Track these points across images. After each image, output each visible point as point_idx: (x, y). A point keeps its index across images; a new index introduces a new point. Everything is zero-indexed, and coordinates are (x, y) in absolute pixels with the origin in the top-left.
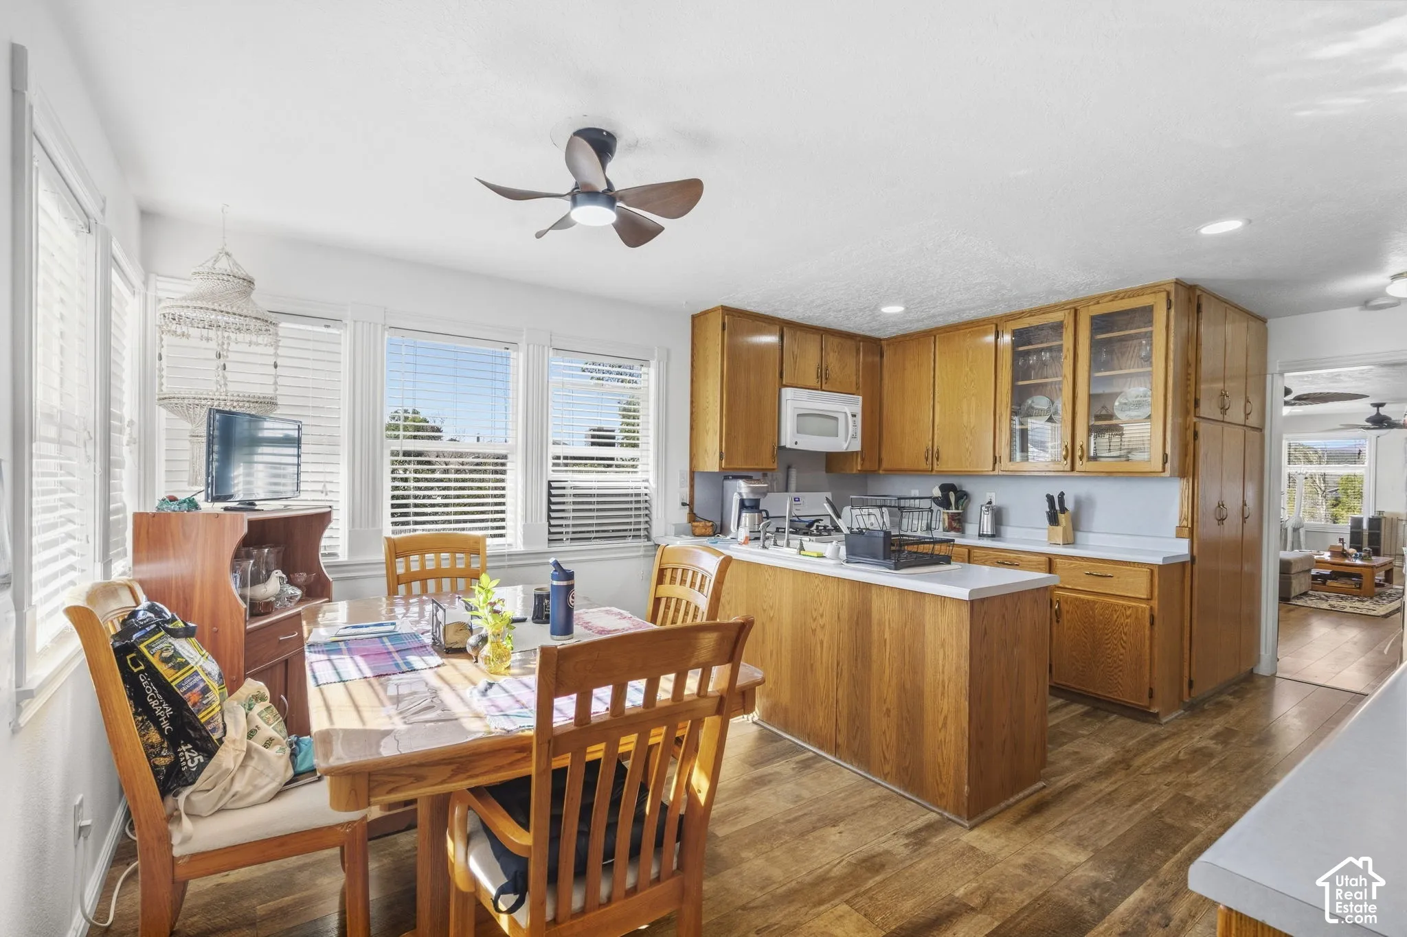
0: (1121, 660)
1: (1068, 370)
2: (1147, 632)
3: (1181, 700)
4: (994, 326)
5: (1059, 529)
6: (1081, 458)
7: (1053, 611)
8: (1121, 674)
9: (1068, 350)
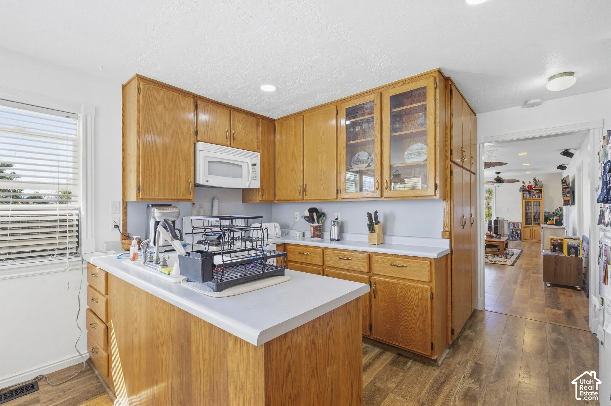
0: (413, 324)
1: (377, 132)
2: (429, 305)
3: (447, 342)
4: (335, 107)
5: (375, 235)
6: (386, 189)
7: (372, 290)
8: (413, 332)
9: (377, 119)
